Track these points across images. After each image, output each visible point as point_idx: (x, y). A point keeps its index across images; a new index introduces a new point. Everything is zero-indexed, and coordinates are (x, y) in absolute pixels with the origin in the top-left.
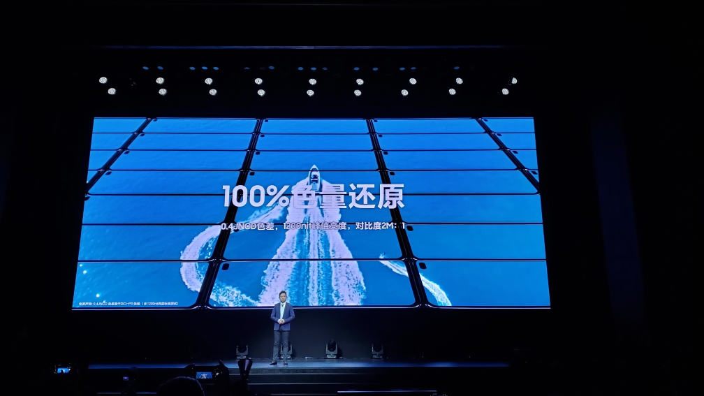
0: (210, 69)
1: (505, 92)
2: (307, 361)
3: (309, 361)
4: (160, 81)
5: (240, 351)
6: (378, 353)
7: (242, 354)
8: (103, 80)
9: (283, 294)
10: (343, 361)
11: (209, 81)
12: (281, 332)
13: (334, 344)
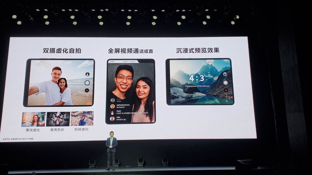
0: (73, 10)
1: (233, 23)
2: (127, 168)
3: (128, 168)
4: (46, 17)
5: (91, 163)
6: (165, 163)
7: (92, 165)
8: (14, 17)
9: (111, 133)
10: (147, 167)
11: (73, 17)
12: (111, 152)
13: (142, 159)
